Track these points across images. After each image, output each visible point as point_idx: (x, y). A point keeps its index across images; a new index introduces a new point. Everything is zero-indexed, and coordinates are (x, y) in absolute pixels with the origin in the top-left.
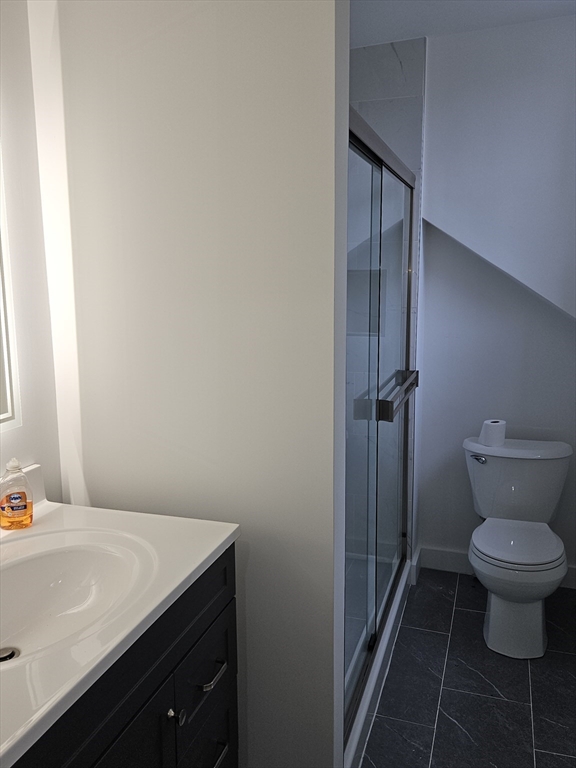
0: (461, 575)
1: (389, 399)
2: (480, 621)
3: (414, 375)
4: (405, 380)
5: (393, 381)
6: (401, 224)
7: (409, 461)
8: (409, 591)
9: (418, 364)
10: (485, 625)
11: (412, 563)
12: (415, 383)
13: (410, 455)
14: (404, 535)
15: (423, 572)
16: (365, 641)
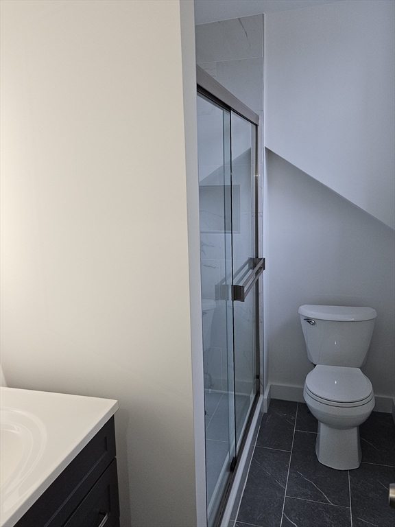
0: (299, 403)
1: (241, 284)
2: (313, 439)
3: (262, 261)
4: (255, 266)
5: (247, 266)
6: (249, 152)
7: (260, 324)
8: (263, 418)
9: (265, 253)
10: (317, 444)
11: (264, 397)
12: (263, 267)
13: (260, 319)
14: (258, 377)
15: (273, 403)
16: (228, 464)
